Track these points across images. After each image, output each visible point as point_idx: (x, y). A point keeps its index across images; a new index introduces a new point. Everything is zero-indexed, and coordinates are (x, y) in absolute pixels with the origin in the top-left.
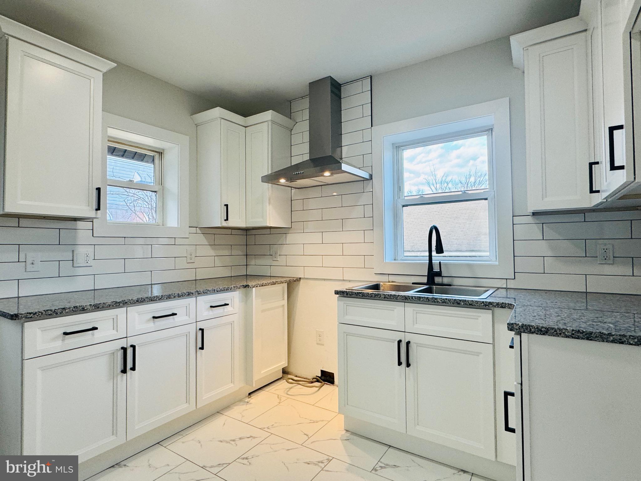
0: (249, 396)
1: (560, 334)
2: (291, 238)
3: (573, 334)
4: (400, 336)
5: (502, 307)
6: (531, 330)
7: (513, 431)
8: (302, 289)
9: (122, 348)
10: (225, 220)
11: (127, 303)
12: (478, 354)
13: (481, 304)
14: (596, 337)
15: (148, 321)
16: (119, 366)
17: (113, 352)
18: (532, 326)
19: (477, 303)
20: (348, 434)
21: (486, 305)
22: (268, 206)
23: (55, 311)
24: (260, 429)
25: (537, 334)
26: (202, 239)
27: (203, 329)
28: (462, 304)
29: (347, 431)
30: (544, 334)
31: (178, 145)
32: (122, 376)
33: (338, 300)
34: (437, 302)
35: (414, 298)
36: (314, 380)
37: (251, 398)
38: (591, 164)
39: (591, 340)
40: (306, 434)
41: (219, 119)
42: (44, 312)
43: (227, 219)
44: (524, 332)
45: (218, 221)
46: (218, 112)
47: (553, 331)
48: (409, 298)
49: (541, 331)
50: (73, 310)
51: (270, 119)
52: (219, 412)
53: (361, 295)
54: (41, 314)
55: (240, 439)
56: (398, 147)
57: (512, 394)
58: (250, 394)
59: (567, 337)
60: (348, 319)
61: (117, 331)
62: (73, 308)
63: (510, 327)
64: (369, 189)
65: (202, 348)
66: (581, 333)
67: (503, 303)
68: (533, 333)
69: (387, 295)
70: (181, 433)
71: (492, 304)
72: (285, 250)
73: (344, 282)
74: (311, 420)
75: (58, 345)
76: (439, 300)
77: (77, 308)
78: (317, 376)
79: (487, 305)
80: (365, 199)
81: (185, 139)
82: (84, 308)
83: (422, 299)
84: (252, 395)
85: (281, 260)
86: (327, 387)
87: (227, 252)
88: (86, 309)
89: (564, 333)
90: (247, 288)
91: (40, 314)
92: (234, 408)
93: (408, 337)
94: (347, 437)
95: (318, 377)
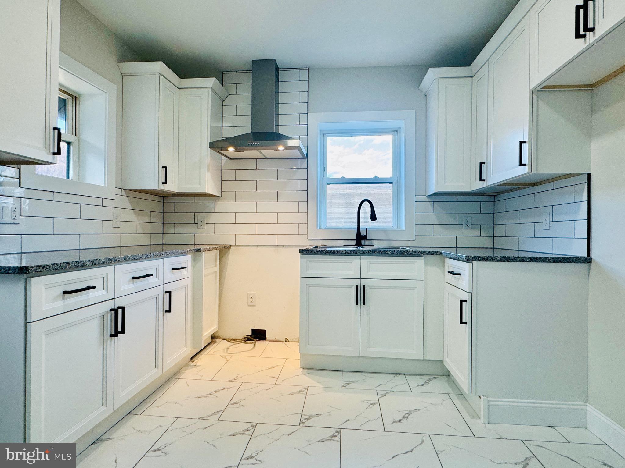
0: (192, 361)
1: (494, 259)
2: (220, 206)
3: (501, 259)
4: (358, 282)
5: (432, 254)
6: (479, 259)
7: (465, 323)
8: (232, 256)
9: (112, 310)
10: (163, 183)
11: (116, 260)
12: (413, 289)
13: (419, 253)
14: (512, 259)
15: (129, 281)
16: (109, 328)
17: (103, 314)
18: (479, 256)
19: (416, 253)
20: (306, 370)
21: (421, 254)
22: (207, 172)
23: (60, 265)
24: (228, 381)
25: (482, 261)
26: (125, 202)
27: (171, 291)
28: (406, 253)
29: (303, 368)
30: (486, 261)
31: (106, 93)
32: (111, 340)
33: (301, 258)
34: (388, 253)
35: (370, 251)
36: (246, 339)
37: (195, 361)
38: (481, 163)
39: (509, 261)
40: (272, 377)
41: (158, 75)
42: (51, 266)
43: (166, 183)
44: (473, 261)
45: (155, 184)
46: (159, 66)
47: (490, 258)
48: (366, 252)
49: (484, 259)
50: (75, 265)
51: (211, 86)
52: (173, 377)
53: (324, 252)
54: (49, 268)
55: (216, 392)
56: (325, 134)
57: (465, 301)
58: (192, 358)
59: (498, 261)
60: (310, 273)
61: (107, 292)
62: (75, 263)
63: (467, 258)
64: (304, 165)
65: (170, 311)
66: (505, 258)
67: (432, 251)
68: (479, 261)
69: (347, 250)
70: (148, 400)
71: (425, 253)
72: (213, 218)
73: (277, 248)
74: (268, 367)
75: (60, 305)
76: (389, 252)
77: (79, 263)
78: (247, 335)
79: (422, 254)
80: (301, 174)
81: (113, 88)
82: (84, 264)
83: (376, 252)
84: (194, 359)
85: (208, 228)
86: (260, 344)
87: (147, 219)
88: (85, 264)
89: (496, 259)
90: (198, 253)
91: (48, 267)
92: (185, 372)
93: (364, 282)
94: (307, 372)
95: (250, 336)
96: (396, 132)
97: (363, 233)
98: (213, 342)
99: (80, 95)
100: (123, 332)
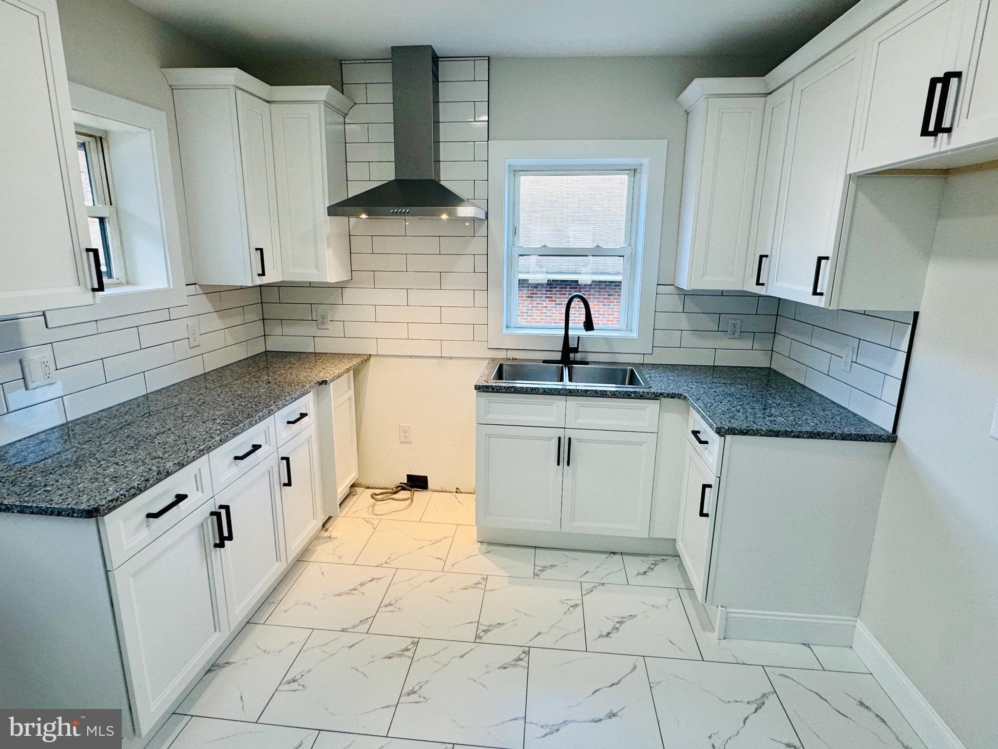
0: (324, 529)
1: (757, 434)
2: (349, 295)
3: (767, 433)
4: (560, 433)
5: (672, 397)
6: (735, 432)
7: (707, 515)
8: (374, 372)
9: (212, 514)
10: (259, 275)
11: (210, 447)
12: (641, 444)
13: (652, 395)
14: (782, 434)
15: (230, 464)
16: (212, 537)
17: (201, 523)
18: (736, 429)
19: (648, 394)
20: (485, 546)
21: (656, 396)
22: (326, 250)
23: (138, 487)
24: (377, 566)
25: (739, 435)
26: (204, 304)
27: (289, 458)
28: (633, 395)
29: (482, 542)
30: (744, 435)
31: (150, 130)
32: (216, 552)
33: (477, 396)
34: (606, 394)
35: (580, 391)
36: (399, 488)
37: (329, 530)
39: (779, 437)
40: (438, 559)
41: (232, 90)
42: (127, 493)
43: (263, 274)
44: (726, 434)
45: (247, 277)
46: (232, 75)
47: (752, 432)
48: (575, 392)
49: (743, 432)
50: (157, 479)
51: (325, 99)
52: (300, 559)
53: (512, 390)
54: (125, 498)
55: (361, 585)
56: (516, 172)
57: (710, 486)
58: (323, 526)
59: (762, 435)
60: (492, 418)
61: (203, 492)
62: (157, 475)
63: (718, 431)
64: (482, 231)
65: (289, 484)
66: (773, 432)
67: (673, 393)
68: (736, 434)
69: (547, 388)
71: (662, 395)
72: (341, 313)
73: (441, 360)
74: (431, 541)
75: (144, 534)
76: (608, 393)
77: (161, 474)
78: (401, 483)
79: (658, 396)
80: (477, 245)
81: (160, 118)
82: (168, 472)
83: (589, 392)
84: (327, 527)
85: (334, 329)
86: (420, 496)
87: (238, 320)
88: (170, 471)
89: (760, 432)
90: (323, 386)
91: (123, 497)
92: (317, 550)
93: (569, 433)
94: (485, 549)
95: (404, 484)
96: (634, 171)
97: (573, 344)
98: (353, 494)
99: (106, 132)
100: (230, 538)
